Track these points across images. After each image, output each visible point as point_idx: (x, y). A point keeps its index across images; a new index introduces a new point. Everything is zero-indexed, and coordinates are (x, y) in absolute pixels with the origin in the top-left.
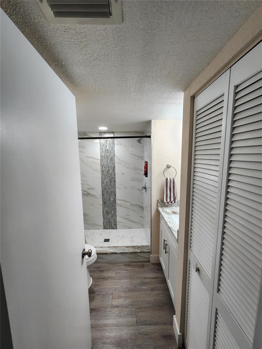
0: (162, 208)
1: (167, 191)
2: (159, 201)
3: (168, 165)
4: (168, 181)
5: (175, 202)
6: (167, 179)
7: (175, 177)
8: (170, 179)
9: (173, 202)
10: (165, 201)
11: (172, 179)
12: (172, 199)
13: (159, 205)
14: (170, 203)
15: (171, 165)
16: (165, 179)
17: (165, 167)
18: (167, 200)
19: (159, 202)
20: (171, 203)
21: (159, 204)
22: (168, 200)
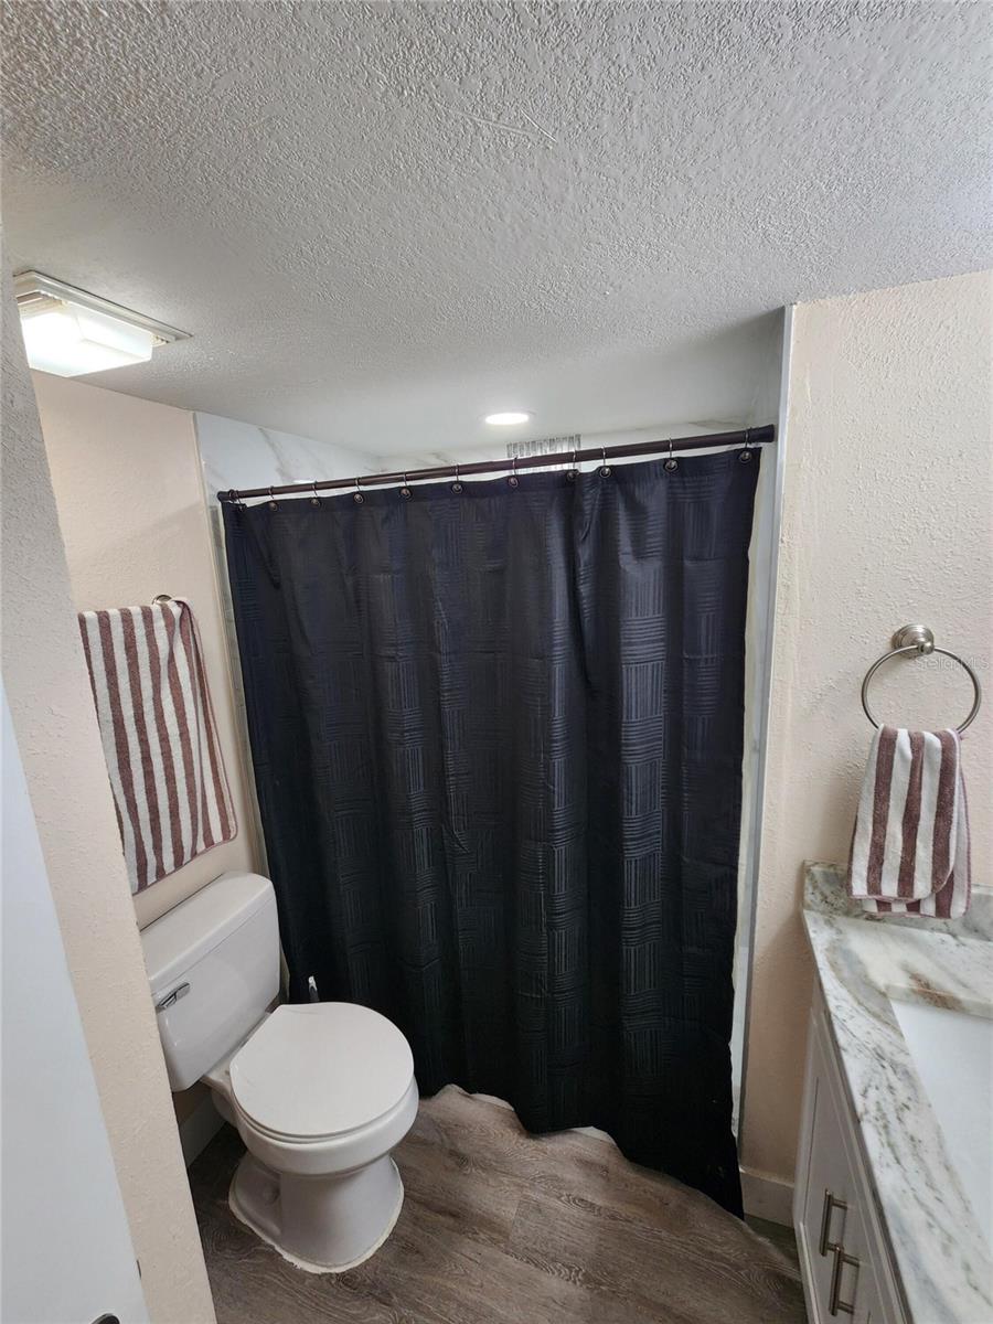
0: (829, 923)
1: (880, 821)
2: (816, 870)
3: (904, 632)
4: (897, 757)
5: (943, 910)
6: (887, 742)
7: (961, 729)
8: (917, 744)
9: (929, 908)
10: (859, 887)
11: (937, 743)
12: (922, 887)
13: (808, 897)
14: (900, 908)
15: (929, 636)
16: (869, 736)
17: (882, 646)
18: (874, 887)
19: (812, 877)
20: (915, 907)
21: (809, 889)
22: (890, 888)
